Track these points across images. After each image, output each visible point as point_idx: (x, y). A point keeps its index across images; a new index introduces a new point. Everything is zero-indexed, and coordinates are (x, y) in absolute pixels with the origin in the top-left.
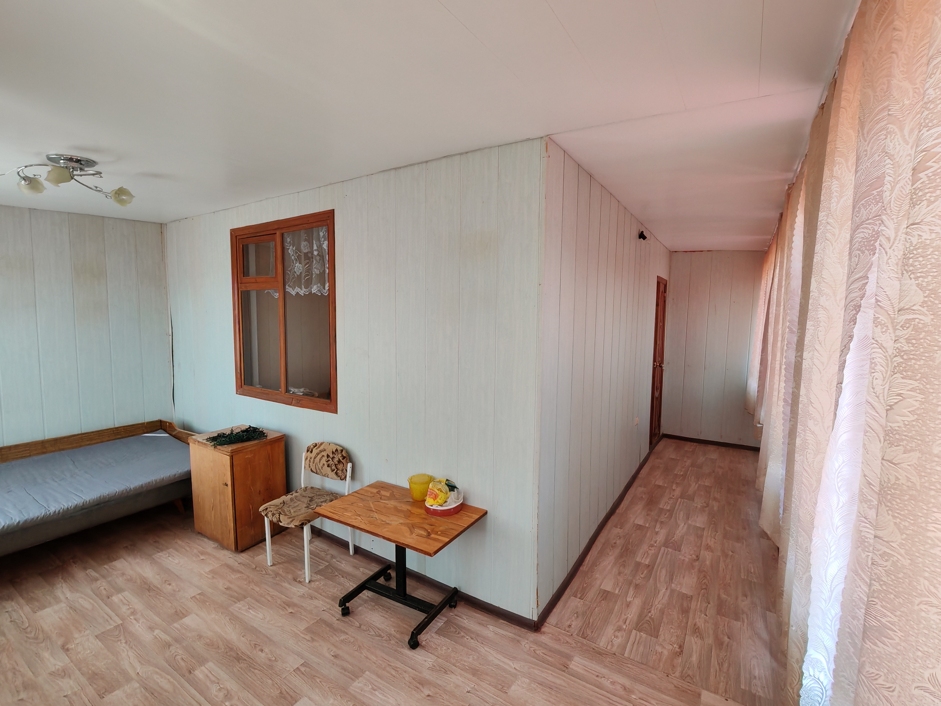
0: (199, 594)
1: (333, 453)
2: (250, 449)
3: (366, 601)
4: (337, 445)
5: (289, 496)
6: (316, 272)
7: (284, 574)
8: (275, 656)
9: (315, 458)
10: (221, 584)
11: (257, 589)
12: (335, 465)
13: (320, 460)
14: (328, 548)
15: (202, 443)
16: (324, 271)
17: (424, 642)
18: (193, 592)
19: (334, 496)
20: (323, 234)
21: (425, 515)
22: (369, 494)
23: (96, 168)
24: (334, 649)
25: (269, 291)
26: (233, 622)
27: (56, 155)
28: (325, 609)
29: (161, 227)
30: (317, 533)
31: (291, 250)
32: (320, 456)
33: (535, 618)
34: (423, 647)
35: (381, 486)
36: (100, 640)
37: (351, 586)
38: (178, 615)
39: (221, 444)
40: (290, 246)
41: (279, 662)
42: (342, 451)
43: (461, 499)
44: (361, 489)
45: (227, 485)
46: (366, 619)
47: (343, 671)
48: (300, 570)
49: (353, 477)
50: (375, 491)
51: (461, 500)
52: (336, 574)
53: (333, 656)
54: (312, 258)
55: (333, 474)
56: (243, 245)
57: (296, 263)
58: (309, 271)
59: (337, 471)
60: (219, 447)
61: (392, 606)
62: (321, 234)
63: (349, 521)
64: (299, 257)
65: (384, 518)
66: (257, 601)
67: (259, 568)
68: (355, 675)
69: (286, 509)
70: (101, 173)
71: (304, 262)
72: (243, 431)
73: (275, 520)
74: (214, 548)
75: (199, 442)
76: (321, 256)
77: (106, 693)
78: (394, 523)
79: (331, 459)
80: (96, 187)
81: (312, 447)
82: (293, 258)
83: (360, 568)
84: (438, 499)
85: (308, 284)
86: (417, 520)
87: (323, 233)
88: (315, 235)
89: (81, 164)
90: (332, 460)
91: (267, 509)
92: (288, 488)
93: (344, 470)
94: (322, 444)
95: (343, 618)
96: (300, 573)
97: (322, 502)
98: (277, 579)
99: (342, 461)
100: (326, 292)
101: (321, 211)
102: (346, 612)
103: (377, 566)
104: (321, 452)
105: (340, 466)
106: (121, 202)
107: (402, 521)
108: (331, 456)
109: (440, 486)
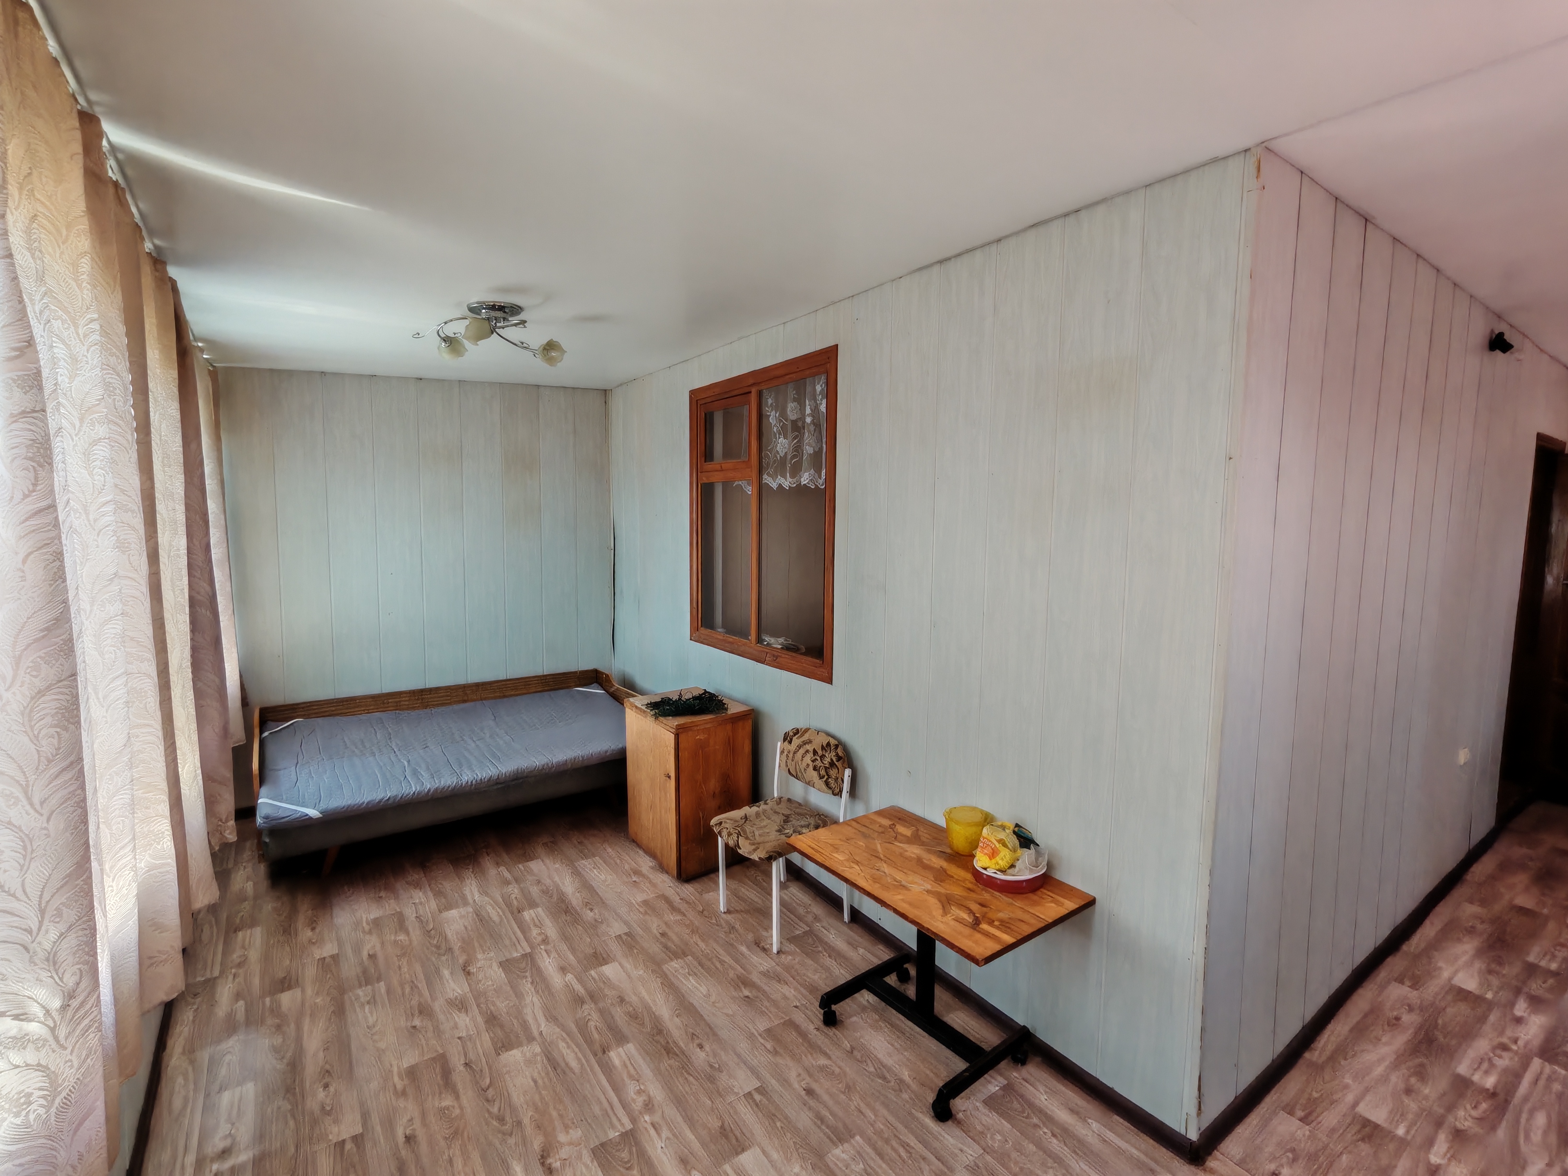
0: (626, 934)
1: (823, 748)
2: (702, 727)
3: (864, 1009)
4: (828, 734)
5: (755, 809)
6: (808, 450)
7: (741, 930)
8: (719, 1062)
9: (795, 753)
10: (655, 925)
11: (702, 945)
12: (826, 768)
13: (803, 757)
14: (810, 902)
15: (640, 709)
16: (821, 449)
17: (961, 1114)
18: (617, 928)
19: (823, 820)
20: (820, 388)
21: (972, 883)
22: (876, 827)
23: (522, 316)
24: (808, 1079)
25: (740, 483)
26: (666, 989)
27: (477, 303)
28: (798, 1004)
29: (605, 393)
30: (795, 873)
31: (773, 417)
32: (802, 751)
33: (1193, 1135)
34: (959, 1123)
35: (898, 815)
36: (504, 970)
37: (842, 976)
38: (597, 958)
39: (665, 714)
40: (772, 410)
41: (723, 1074)
42: (837, 746)
43: (1044, 867)
44: (864, 816)
45: (669, 777)
46: (861, 1040)
47: (819, 1123)
48: (765, 929)
49: (853, 793)
50: (886, 822)
51: (1042, 869)
52: (820, 949)
53: (804, 1090)
54: (804, 428)
55: (820, 783)
56: (705, 414)
57: (779, 438)
58: (798, 449)
59: (827, 779)
60: (661, 719)
61: (908, 1029)
62: (818, 388)
63: (840, 869)
64: (784, 427)
65: (899, 876)
66: (702, 965)
67: (707, 912)
68: (840, 1136)
69: (748, 828)
70: (525, 322)
71: (790, 435)
72: (695, 698)
73: (731, 843)
74: (652, 868)
75: (636, 707)
76: (817, 424)
77: (503, 1049)
78: (916, 888)
79: (819, 758)
80: (522, 343)
81: (791, 734)
82: (775, 429)
83: (858, 948)
84: (998, 859)
85: (796, 470)
86: (957, 891)
87: (821, 386)
88: (809, 389)
89: (505, 312)
90: (821, 760)
91: (721, 823)
92: (756, 795)
93: (840, 780)
94: (807, 730)
95: (826, 1029)
96: (765, 934)
97: (802, 827)
98: (732, 936)
99: (836, 763)
100: (821, 485)
101: (817, 349)
102: (831, 1020)
103: (887, 952)
104: (805, 744)
105: (833, 772)
106: (551, 361)
107: (929, 887)
108: (820, 752)
109: (1002, 835)
